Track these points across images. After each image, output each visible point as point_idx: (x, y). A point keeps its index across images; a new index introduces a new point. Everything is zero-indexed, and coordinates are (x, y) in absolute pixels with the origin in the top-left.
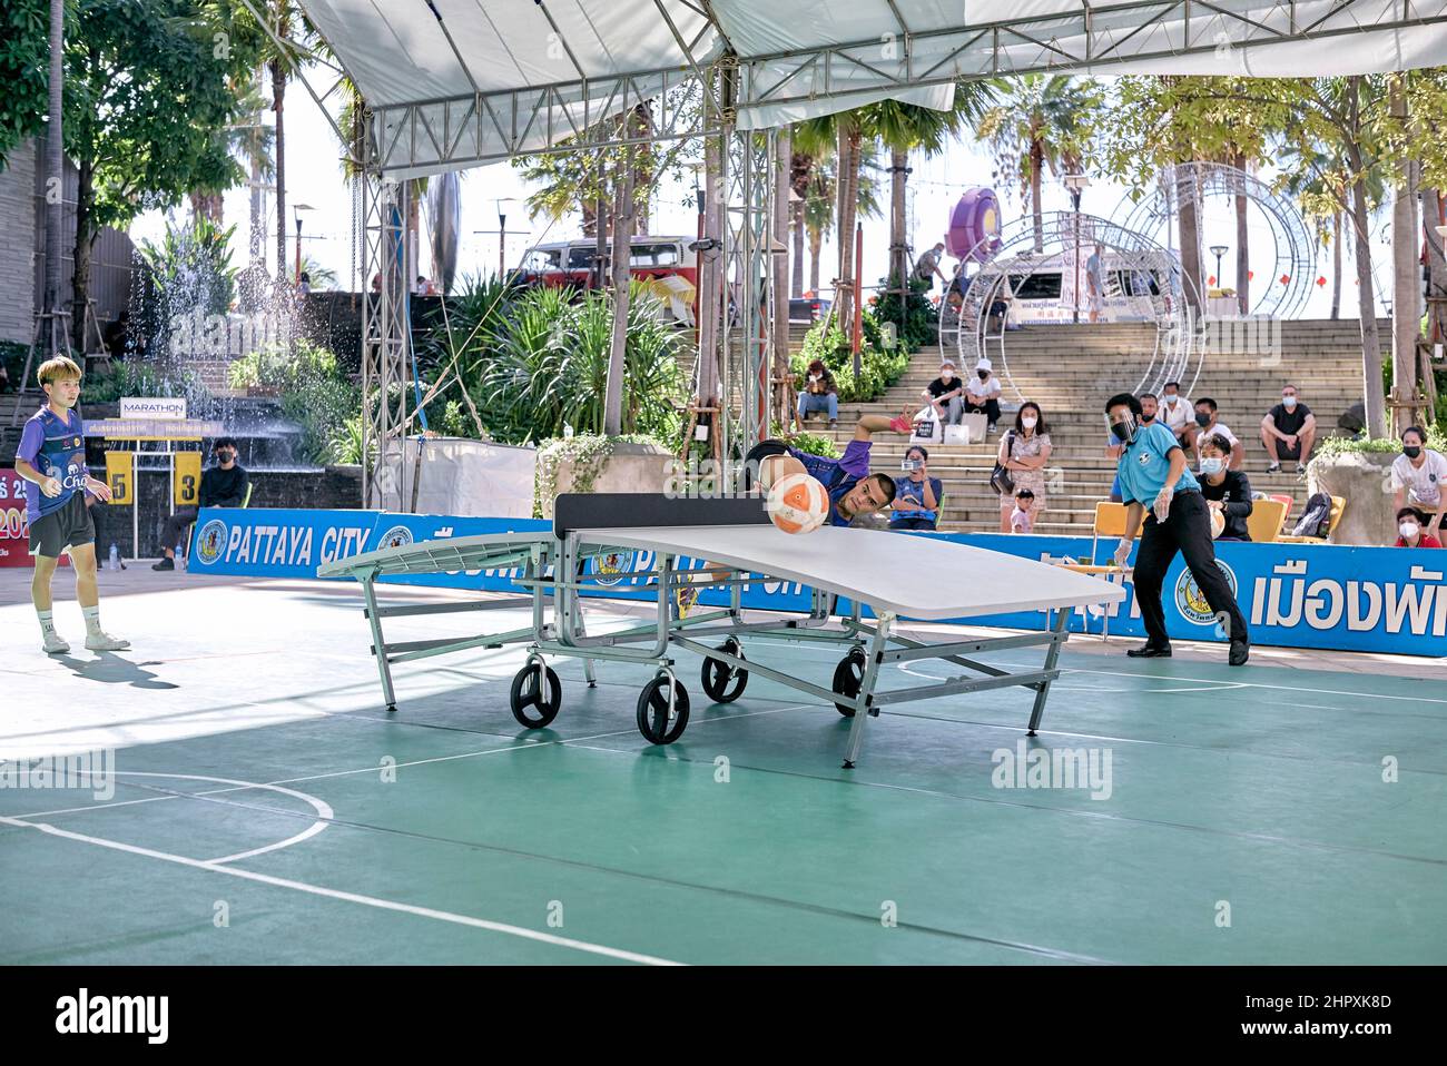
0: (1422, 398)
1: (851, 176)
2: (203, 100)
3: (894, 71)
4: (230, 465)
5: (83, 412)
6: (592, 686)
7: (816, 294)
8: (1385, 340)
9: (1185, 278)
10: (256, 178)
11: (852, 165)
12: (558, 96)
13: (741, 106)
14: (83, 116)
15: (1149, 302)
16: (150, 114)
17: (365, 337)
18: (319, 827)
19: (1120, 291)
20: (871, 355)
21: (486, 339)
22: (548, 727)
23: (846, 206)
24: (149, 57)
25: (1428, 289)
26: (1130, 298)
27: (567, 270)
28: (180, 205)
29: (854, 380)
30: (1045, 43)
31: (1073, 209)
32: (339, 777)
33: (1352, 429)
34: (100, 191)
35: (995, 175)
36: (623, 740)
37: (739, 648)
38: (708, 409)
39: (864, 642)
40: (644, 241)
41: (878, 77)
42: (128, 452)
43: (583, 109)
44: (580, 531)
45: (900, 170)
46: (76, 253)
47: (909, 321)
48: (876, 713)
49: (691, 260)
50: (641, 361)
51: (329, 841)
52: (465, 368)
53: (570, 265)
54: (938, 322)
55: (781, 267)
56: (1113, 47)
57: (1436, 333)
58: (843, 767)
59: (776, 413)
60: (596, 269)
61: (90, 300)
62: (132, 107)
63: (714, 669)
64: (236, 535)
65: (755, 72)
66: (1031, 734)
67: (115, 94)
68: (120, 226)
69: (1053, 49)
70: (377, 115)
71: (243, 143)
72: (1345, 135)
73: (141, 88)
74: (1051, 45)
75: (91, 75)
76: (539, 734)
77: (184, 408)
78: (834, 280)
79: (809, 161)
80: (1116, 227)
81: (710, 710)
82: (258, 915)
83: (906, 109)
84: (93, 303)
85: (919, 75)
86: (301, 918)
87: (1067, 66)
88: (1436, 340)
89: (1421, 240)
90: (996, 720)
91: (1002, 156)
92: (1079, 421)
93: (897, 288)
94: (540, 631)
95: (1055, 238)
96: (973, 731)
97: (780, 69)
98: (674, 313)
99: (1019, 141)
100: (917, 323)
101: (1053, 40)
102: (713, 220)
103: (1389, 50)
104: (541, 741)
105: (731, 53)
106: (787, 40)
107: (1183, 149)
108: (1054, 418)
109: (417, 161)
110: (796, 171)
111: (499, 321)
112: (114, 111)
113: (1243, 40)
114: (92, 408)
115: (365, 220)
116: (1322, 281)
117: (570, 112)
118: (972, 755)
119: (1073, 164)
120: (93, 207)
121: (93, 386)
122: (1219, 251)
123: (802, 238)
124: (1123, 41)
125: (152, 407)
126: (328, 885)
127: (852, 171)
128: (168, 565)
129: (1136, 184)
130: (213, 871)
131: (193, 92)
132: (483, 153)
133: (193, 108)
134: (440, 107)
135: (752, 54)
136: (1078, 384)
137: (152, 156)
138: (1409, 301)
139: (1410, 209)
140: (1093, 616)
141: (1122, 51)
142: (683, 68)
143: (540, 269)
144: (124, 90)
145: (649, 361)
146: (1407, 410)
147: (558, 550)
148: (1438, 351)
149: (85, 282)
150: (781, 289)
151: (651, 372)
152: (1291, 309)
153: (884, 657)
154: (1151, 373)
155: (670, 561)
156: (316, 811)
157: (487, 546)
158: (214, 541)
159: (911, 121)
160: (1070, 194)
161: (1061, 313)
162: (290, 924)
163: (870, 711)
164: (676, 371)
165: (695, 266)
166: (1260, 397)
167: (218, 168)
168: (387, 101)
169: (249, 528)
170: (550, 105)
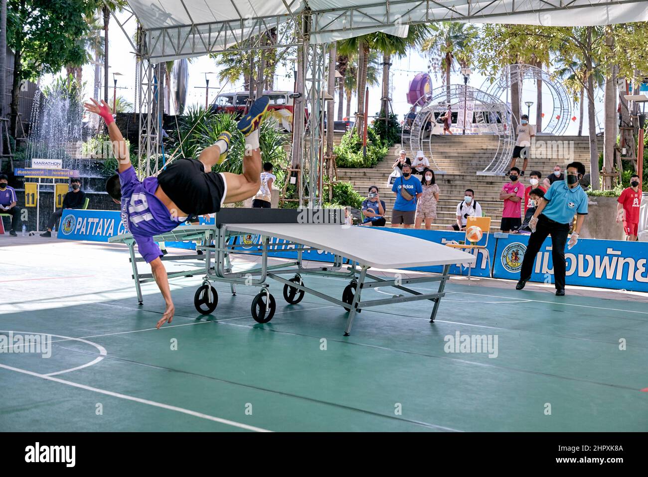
0: (616, 172)
1: (364, 66)
2: (72, 24)
3: (381, 19)
4: (78, 190)
5: (13, 164)
6: (234, 295)
7: (348, 119)
8: (599, 146)
9: (513, 116)
10: (97, 60)
11: (365, 61)
12: (230, 26)
13: (312, 33)
14: (16, 30)
15: (496, 126)
16: (48, 29)
17: (140, 133)
18: (99, 359)
19: (484, 121)
20: (372, 147)
21: (197, 135)
22: (211, 314)
23: (362, 80)
24: (47, 4)
25: (621, 123)
26: (488, 124)
27: (235, 105)
28: (60, 72)
29: (363, 158)
30: (450, 8)
31: (464, 84)
32: (112, 336)
33: (584, 185)
34: (25, 64)
35: (429, 67)
36: (245, 321)
37: (301, 279)
38: (296, 170)
39: (357, 278)
40: (272, 93)
41: (374, 21)
42: (35, 183)
43: (241, 32)
44: (227, 225)
45: (387, 64)
46: (13, 92)
47: (389, 132)
48: (360, 311)
49: (291, 103)
50: (267, 147)
51: (103, 366)
52: (188, 149)
53: (237, 103)
54: (401, 133)
55: (331, 106)
56: (480, 11)
57: (623, 143)
58: (344, 335)
59: (327, 172)
60: (249, 105)
61: (18, 114)
62: (39, 27)
63: (289, 289)
64: (80, 222)
65: (319, 17)
66: (432, 322)
67: (32, 21)
68: (33, 80)
69: (453, 11)
70: (147, 33)
71: (92, 44)
72: (585, 53)
73: (43, 18)
74: (452, 9)
75: (21, 12)
76: (207, 317)
77: (61, 164)
78: (356, 113)
79: (347, 59)
80: (482, 92)
81: (287, 307)
82: (64, 401)
83: (389, 36)
84: (20, 115)
85: (393, 21)
86: (85, 403)
87: (459, 19)
88: (623, 147)
89: (618, 101)
90: (417, 314)
91: (433, 59)
92: (463, 179)
93: (383, 117)
94: (209, 270)
95: (455, 96)
96: (405, 319)
97: (330, 17)
98: (283, 126)
99: (441, 53)
100: (392, 133)
101: (453, 6)
102: (300, 84)
103: (604, 15)
104: (207, 320)
105: (308, 9)
106: (334, 4)
107: (512, 58)
108: (452, 177)
109: (165, 54)
110: (341, 63)
111: (203, 128)
112: (31, 28)
113: (539, 9)
114: (18, 162)
115: (141, 80)
116: (574, 119)
117: (235, 34)
118: (403, 331)
119: (464, 64)
120: (21, 71)
121: (19, 153)
122: (529, 104)
123: (343, 94)
124: (484, 8)
125: (46, 163)
126: (100, 387)
127: (364, 64)
128: (48, 235)
129: (491, 75)
130: (47, 379)
131: (67, 20)
132: (195, 51)
133: (67, 27)
134: (176, 30)
135: (318, 9)
136: (463, 162)
137: (48, 49)
138: (611, 128)
139: (613, 87)
140: (464, 267)
141: (484, 12)
142: (286, 15)
143: (224, 104)
144: (36, 19)
145: (270, 147)
146: (609, 177)
147: (217, 233)
148: (624, 151)
149: (17, 105)
150: (331, 116)
151: (271, 152)
152: (559, 131)
153: (364, 286)
154: (496, 158)
155: (268, 240)
156: (99, 352)
157: (186, 231)
158: (69, 224)
159: (392, 42)
160: (463, 77)
161: (457, 130)
162: (79, 406)
163: (357, 310)
164: (283, 152)
165: (293, 105)
166: (544, 170)
167: (78, 55)
168: (153, 27)
169: (86, 219)
170: (226, 30)
